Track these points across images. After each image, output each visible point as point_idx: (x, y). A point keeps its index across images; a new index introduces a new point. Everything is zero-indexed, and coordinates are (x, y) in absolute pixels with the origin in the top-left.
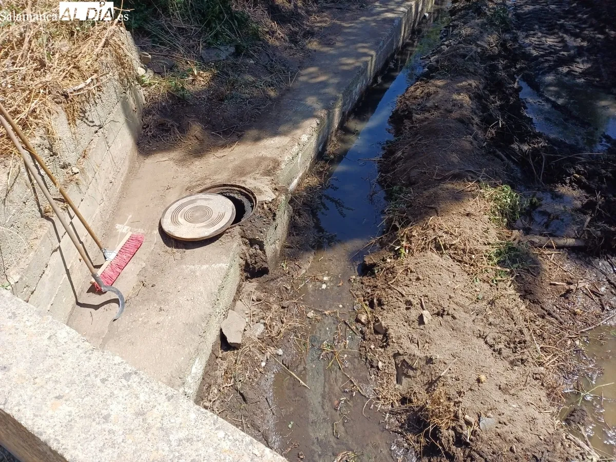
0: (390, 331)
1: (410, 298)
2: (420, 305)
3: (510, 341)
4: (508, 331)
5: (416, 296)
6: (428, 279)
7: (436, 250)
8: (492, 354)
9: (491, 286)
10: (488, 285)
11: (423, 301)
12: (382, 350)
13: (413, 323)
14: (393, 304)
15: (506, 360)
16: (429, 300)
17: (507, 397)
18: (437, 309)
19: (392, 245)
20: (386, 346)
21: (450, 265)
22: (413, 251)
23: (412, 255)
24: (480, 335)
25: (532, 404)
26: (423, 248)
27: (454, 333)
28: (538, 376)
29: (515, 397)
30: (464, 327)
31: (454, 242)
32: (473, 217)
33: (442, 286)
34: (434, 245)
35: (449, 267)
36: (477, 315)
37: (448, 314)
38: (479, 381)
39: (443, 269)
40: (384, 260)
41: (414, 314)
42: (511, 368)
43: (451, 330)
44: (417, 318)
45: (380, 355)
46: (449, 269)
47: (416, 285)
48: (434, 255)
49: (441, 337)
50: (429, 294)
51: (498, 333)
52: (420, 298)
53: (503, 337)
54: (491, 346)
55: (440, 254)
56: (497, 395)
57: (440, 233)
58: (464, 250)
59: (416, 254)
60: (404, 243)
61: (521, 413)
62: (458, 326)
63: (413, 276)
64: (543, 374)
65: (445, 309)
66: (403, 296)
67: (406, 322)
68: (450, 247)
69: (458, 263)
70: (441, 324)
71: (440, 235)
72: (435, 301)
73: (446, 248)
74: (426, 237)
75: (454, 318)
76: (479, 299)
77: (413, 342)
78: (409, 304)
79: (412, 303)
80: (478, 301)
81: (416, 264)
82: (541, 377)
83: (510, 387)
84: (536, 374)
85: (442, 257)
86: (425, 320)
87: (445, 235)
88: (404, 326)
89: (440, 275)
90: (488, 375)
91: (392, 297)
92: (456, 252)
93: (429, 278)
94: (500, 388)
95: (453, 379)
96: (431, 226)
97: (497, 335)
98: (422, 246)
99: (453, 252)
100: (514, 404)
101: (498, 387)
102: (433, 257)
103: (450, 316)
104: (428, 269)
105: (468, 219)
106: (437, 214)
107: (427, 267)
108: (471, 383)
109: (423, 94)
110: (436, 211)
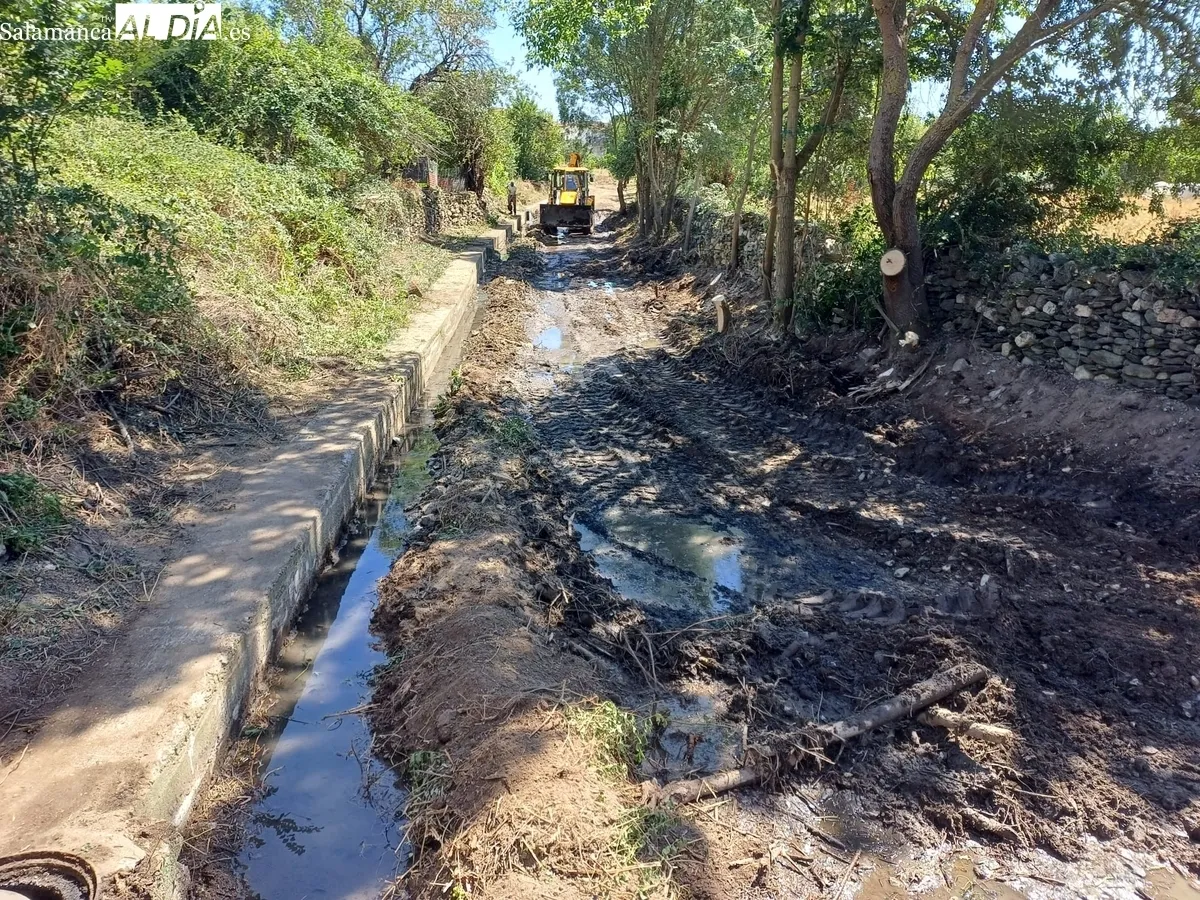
7: (524, 866)
19: (434, 883)
21: (557, 890)
22: (480, 884)
23: (481, 893)
26: (499, 870)
31: (552, 838)
32: (571, 777)
34: (517, 856)
35: (555, 894)
48: (522, 877)
55: (534, 871)
57: (523, 828)
58: (573, 849)
59: (488, 888)
60: (458, 872)
68: (548, 851)
69: (570, 880)
71: (523, 832)
73: (540, 856)
74: (498, 845)
85: (538, 877)
87: (532, 830)
92: (561, 858)
96: (502, 817)
98: (495, 868)
99: (555, 860)
102: (522, 881)
105: (563, 783)
106: (508, 789)
109: (425, 569)
110: (505, 784)
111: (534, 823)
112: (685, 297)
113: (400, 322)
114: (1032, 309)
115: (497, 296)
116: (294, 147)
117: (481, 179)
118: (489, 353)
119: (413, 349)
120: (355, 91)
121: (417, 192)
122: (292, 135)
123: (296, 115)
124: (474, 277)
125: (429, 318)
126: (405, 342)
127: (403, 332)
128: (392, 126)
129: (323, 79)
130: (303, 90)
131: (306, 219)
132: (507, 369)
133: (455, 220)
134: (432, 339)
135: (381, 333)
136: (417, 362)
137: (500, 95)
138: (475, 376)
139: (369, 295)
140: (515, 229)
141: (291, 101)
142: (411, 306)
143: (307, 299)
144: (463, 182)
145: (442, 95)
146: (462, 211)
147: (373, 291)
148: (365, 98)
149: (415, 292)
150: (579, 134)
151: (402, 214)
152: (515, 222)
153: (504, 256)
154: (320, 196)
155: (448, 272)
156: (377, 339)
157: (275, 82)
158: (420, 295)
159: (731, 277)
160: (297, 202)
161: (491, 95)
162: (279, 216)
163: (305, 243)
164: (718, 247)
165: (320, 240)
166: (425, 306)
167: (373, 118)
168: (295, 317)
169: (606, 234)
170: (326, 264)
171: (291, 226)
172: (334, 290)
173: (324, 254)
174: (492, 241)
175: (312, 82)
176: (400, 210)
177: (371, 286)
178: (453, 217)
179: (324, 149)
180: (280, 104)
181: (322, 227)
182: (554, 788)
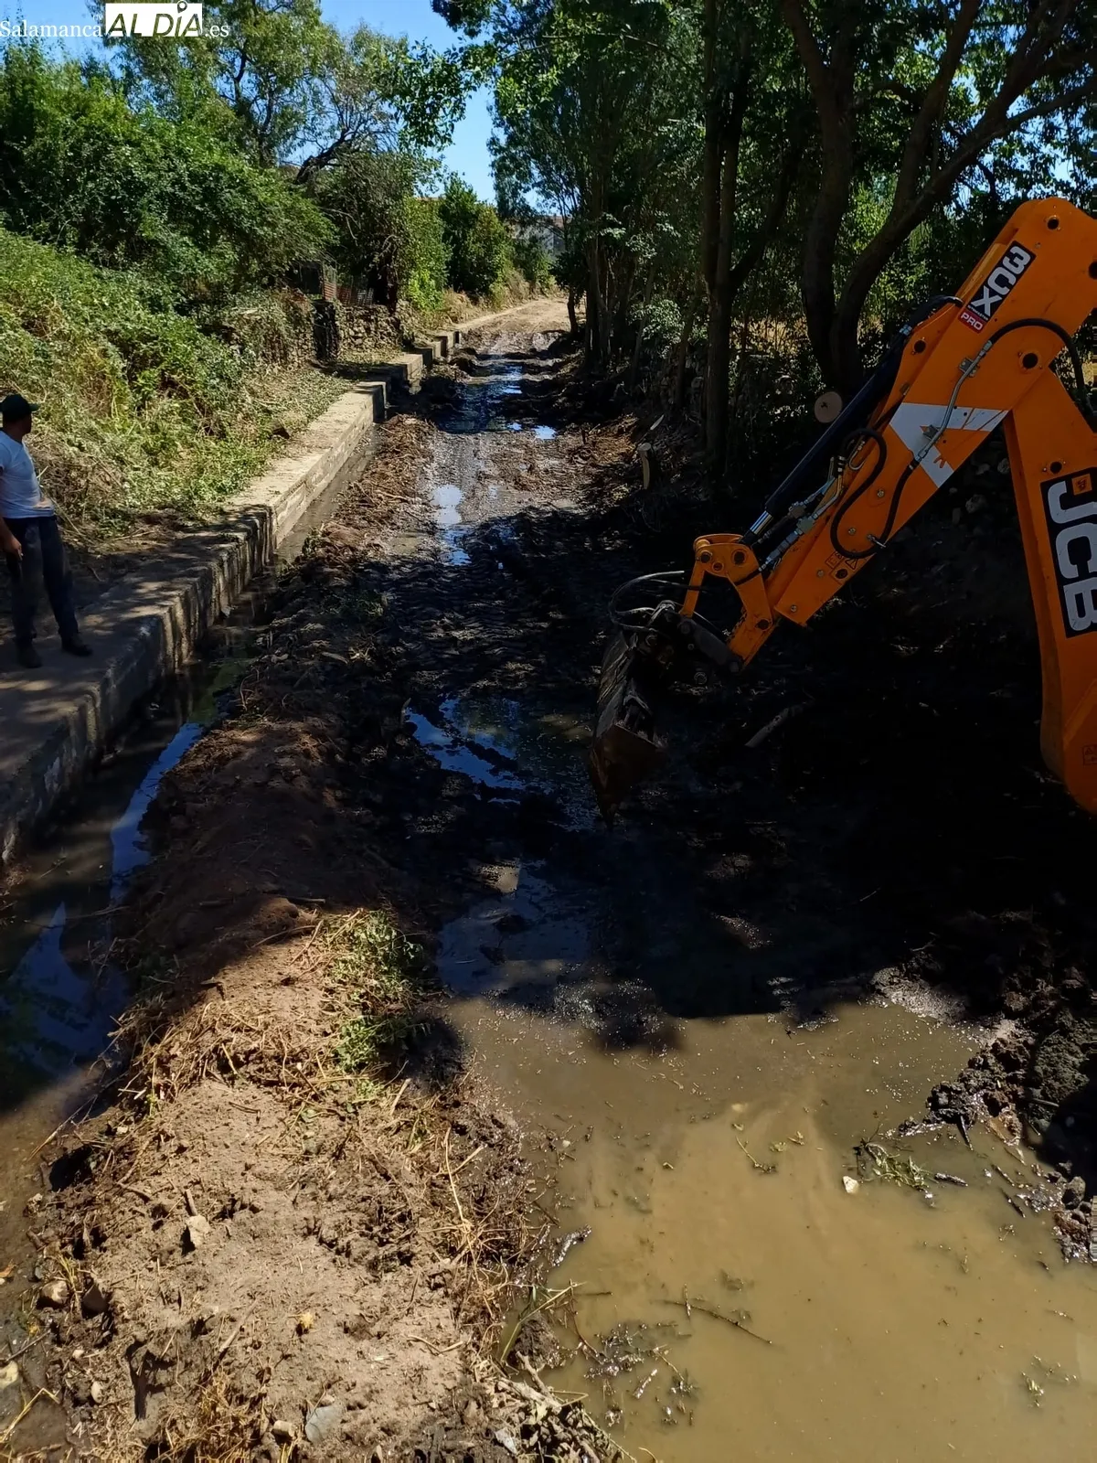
0: (118, 1294)
1: (163, 1200)
2: (184, 1208)
3: (371, 1221)
4: (364, 1200)
5: (176, 1190)
6: (201, 1141)
7: (222, 1074)
8: (334, 1261)
9: (342, 1119)
10: (335, 1117)
11: (190, 1196)
12: (100, 1353)
13: (171, 1257)
14: (123, 1227)
15: (360, 1263)
16: (203, 1189)
17: (364, 1345)
18: (221, 1202)
19: (125, 1090)
20: (109, 1338)
21: (250, 1099)
22: (173, 1090)
23: (172, 1101)
24: (308, 1228)
25: (417, 1340)
26: (194, 1077)
27: (257, 1244)
28: (438, 1280)
29: (384, 1338)
30: (276, 1223)
31: (254, 1045)
32: (300, 984)
33: (231, 1147)
34: (215, 1064)
35: (247, 1102)
36: (303, 1187)
37: (243, 1207)
38: (300, 1330)
39: (234, 1110)
40: (111, 1132)
41: (171, 1233)
42: (372, 1278)
43: (251, 1239)
44: (178, 1240)
45: (95, 1368)
46: (247, 1106)
47: (177, 1166)
48: (215, 1085)
49: (230, 1264)
50: (205, 1177)
51: (344, 1211)
52: (184, 1191)
53: (356, 1217)
54: (331, 1245)
55: (229, 1079)
56: (342, 1347)
57: (226, 1034)
58: (278, 1059)
59: (180, 1097)
60: (155, 1080)
61: (393, 1367)
62: (263, 1225)
63: (169, 1148)
64: (449, 1272)
65: (236, 1197)
66: (146, 1199)
67: (154, 1259)
68: (246, 1059)
69: (267, 1089)
70: (228, 1235)
71: (224, 1038)
72: (217, 1188)
73: (238, 1064)
74: (198, 1052)
75: (254, 1210)
76: (311, 1154)
77: (170, 1301)
78: (160, 1211)
79: (166, 1208)
80: (307, 1159)
81: (178, 1117)
82: (444, 1280)
83: (371, 1321)
84: (434, 1276)
85: (233, 1084)
86: (195, 1238)
87: (234, 1036)
88: (150, 1270)
89: (227, 1125)
90: (319, 1310)
91: (123, 1213)
92: (262, 1066)
93: (204, 1139)
94: (346, 1330)
95: (249, 1349)
96: (207, 1023)
97: (341, 1217)
98: (190, 1075)
99: (256, 1067)
100: (379, 1354)
101: (342, 1329)
102: (215, 1089)
103: (247, 1210)
104: (200, 1121)
105: (287, 990)
106: (222, 994)
107: (200, 1115)
108: (284, 1341)
109: (211, 761)
110: (220, 989)
111: (238, 1030)
112: (623, 445)
113: (255, 468)
114: (987, 467)
115: (391, 440)
116: (141, 249)
117: (396, 288)
118: (362, 509)
119: (262, 502)
120: (217, 179)
121: (306, 306)
122: (137, 234)
123: (142, 207)
124: (369, 414)
125: (294, 464)
126: (259, 492)
127: (255, 482)
128: (264, 223)
129: (177, 162)
130: (152, 175)
131: (146, 339)
132: (380, 530)
133: (358, 341)
134: (291, 492)
135: (226, 481)
136: (262, 517)
137: (419, 184)
138: (338, 537)
139: (223, 435)
140: (437, 354)
141: (136, 189)
142: (274, 450)
143: (142, 440)
144: (371, 293)
145: (344, 182)
146: (368, 330)
147: (228, 429)
148: (230, 187)
149: (281, 432)
150: (522, 233)
151: (284, 332)
152: (438, 344)
153: (415, 389)
154: (166, 310)
155: (332, 408)
156: (221, 490)
157: (118, 165)
158: (286, 436)
159: (674, 421)
160: (138, 317)
161: (407, 183)
162: (110, 335)
163: (143, 369)
164: (665, 381)
165: (162, 366)
166: (292, 450)
167: (240, 212)
168: (121, 460)
169: (550, 363)
170: (170, 396)
171: (125, 347)
172: (176, 428)
173: (167, 384)
174: (403, 369)
175: (163, 164)
176: (282, 329)
177: (225, 424)
178: (356, 338)
179: (179, 250)
180: (122, 193)
181: (165, 350)
182: (274, 996)
